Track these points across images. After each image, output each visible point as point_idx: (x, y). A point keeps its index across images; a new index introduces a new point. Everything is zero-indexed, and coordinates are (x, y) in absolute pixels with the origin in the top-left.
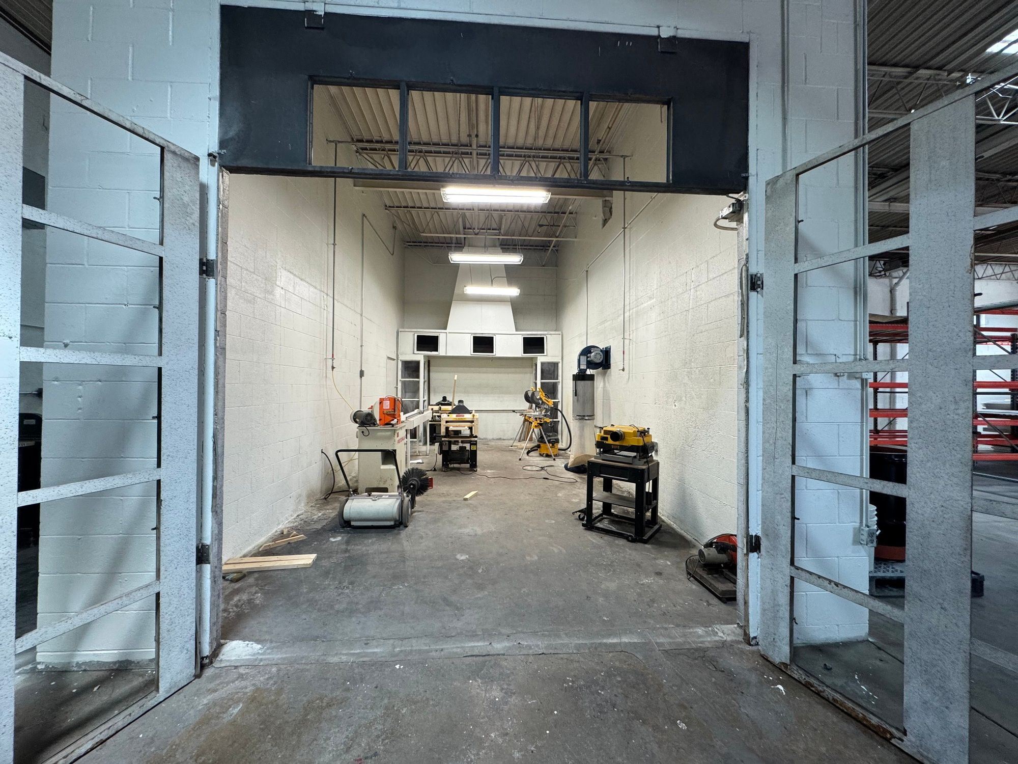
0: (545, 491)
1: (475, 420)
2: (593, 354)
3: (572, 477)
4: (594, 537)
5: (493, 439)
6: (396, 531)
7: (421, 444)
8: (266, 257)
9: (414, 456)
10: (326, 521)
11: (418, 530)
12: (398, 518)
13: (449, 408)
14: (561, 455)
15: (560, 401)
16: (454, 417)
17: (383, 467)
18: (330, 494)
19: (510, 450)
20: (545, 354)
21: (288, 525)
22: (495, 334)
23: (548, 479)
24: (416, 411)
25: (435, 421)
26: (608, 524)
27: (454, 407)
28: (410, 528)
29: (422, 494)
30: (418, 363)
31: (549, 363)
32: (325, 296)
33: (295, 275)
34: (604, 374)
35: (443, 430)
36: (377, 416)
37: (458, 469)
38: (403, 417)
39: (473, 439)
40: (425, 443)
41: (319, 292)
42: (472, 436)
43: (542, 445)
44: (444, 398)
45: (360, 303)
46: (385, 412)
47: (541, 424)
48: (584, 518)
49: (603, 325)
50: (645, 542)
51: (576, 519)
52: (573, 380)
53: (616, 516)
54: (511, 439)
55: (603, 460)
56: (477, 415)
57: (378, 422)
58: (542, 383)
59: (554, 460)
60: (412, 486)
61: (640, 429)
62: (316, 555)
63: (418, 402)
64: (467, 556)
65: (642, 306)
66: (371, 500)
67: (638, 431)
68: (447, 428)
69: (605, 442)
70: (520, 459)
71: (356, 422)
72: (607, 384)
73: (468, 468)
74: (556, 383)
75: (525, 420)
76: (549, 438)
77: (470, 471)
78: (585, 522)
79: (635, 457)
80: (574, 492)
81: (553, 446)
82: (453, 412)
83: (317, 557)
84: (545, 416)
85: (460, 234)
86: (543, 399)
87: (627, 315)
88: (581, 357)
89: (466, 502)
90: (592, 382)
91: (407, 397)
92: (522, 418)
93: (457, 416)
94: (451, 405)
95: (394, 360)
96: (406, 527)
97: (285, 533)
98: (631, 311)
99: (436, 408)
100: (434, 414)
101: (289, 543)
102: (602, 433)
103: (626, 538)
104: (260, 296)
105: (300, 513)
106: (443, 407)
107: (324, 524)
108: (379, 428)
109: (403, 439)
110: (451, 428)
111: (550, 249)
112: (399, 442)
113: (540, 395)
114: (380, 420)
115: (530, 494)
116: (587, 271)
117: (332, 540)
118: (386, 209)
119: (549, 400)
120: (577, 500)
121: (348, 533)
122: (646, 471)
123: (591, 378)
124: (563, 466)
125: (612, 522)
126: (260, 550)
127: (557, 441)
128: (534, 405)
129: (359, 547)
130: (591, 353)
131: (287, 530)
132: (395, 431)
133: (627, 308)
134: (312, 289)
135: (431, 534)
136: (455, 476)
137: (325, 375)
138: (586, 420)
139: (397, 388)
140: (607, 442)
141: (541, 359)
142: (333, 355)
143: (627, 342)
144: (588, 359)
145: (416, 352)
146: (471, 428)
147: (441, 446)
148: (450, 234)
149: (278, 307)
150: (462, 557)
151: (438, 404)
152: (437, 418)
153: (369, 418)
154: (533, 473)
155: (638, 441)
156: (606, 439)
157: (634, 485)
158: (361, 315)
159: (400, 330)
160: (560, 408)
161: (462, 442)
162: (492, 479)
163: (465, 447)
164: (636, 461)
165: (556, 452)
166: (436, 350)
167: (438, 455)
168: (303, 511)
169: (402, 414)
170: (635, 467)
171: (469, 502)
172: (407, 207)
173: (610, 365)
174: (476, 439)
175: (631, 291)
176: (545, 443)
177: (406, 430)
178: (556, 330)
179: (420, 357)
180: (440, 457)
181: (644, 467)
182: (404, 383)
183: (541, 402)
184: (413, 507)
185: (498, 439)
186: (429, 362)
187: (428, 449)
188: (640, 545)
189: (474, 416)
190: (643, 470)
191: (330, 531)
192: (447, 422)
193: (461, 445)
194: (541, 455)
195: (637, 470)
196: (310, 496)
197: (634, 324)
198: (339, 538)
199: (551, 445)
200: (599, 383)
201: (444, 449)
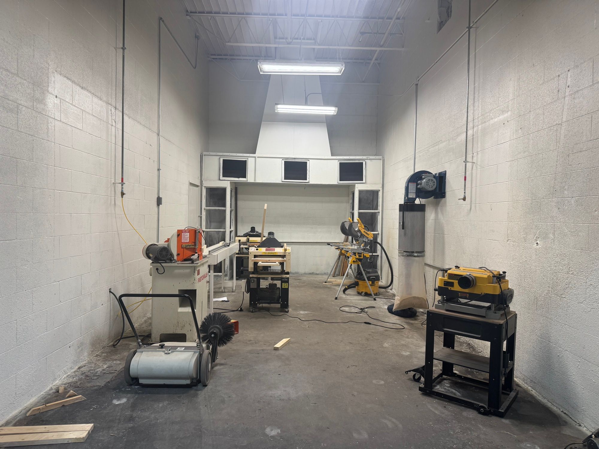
0: (368, 340)
1: (287, 254)
2: (424, 180)
3: (398, 322)
4: (436, 405)
5: (305, 274)
6: (192, 392)
7: (227, 278)
8: (34, 56)
9: (218, 292)
10: (111, 376)
11: (219, 391)
12: (195, 376)
13: (258, 239)
14: (381, 294)
15: (380, 233)
16: (263, 250)
17: (181, 310)
18: (119, 340)
19: (323, 286)
20: (364, 181)
21: (66, 381)
22: (308, 159)
23: (370, 324)
24: (221, 244)
25: (243, 253)
26: (451, 387)
27: (264, 239)
28: (209, 387)
29: (226, 343)
30: (224, 190)
31: (367, 191)
32: (113, 110)
33: (73, 82)
34: (436, 205)
35: (251, 266)
36: (174, 250)
37: (268, 309)
38: (206, 251)
39: (284, 276)
40: (231, 278)
41: (104, 104)
42: (283, 272)
43: (361, 282)
44: (253, 229)
45: (156, 120)
46: (184, 245)
47: (360, 260)
48: (419, 378)
49: (437, 147)
50: (501, 415)
51: (410, 379)
52: (400, 210)
53: (459, 377)
54: (325, 274)
55: (447, 310)
56: (289, 249)
57: (175, 257)
58: (360, 214)
59: (375, 299)
60: (213, 335)
61: (495, 273)
62: (93, 424)
63: (224, 233)
64: (279, 431)
65: (492, 122)
66: (163, 353)
67: (494, 276)
68: (256, 264)
69: (449, 288)
70: (336, 298)
71: (149, 258)
72: (440, 215)
73: (278, 308)
74: (375, 213)
75: (341, 254)
76: (368, 275)
77: (281, 311)
78: (422, 386)
79: (489, 308)
80: (403, 342)
81: (373, 284)
82: (262, 245)
83: (94, 427)
84: (364, 250)
85: (270, 43)
86: (363, 231)
87: (470, 132)
88: (410, 184)
89: (277, 353)
90: (422, 213)
91: (212, 227)
92: (338, 252)
93: (266, 250)
94: (260, 237)
95: (197, 186)
96: (205, 386)
97: (60, 392)
98: (475, 129)
99: (244, 239)
100: (242, 246)
101: (63, 406)
102: (446, 278)
103: (478, 409)
104: (26, 104)
105: (82, 364)
106: (252, 239)
107: (108, 380)
108: (176, 264)
109: (204, 277)
110: (260, 264)
111: (372, 62)
112: (200, 280)
113: (359, 227)
114: (178, 255)
115: (351, 343)
116: (417, 85)
117: (116, 402)
118: (187, 15)
119: (368, 232)
120: (408, 353)
121: (136, 393)
122: (504, 326)
123: (422, 208)
124: (386, 307)
125: (455, 384)
126: (28, 415)
127: (377, 278)
128: (350, 238)
129: (147, 414)
130: (421, 179)
131: (63, 388)
132: (195, 268)
133: (470, 125)
134: (96, 100)
135: (234, 396)
136: (264, 318)
137: (113, 202)
138: (415, 256)
139: (201, 217)
140: (452, 289)
141: (359, 187)
142: (122, 179)
143: (469, 165)
144: (419, 186)
145: (221, 178)
146: (282, 264)
147: (248, 283)
148: (259, 43)
149: (50, 120)
150: (273, 432)
151: (245, 235)
152: (245, 250)
153: (164, 253)
154: (352, 315)
155: (493, 289)
156: (452, 284)
157: (488, 344)
158: (158, 135)
159: (204, 153)
160: (379, 240)
161: (272, 279)
162: (305, 323)
163: (276, 285)
164: (491, 313)
165: (377, 290)
166: (245, 177)
167: (245, 293)
168: (86, 362)
169: (204, 247)
170: (491, 321)
171: (281, 352)
172: (211, 13)
173: (445, 193)
174: (288, 276)
175: (476, 104)
176: (364, 280)
177: (209, 266)
178: (376, 155)
179: (226, 183)
180: (247, 296)
181: (502, 322)
182: (209, 212)
183: (359, 235)
184: (213, 360)
185: (310, 274)
186: (236, 189)
187: (235, 285)
188: (494, 420)
189: (286, 250)
190: (501, 325)
191: (114, 389)
192: (255, 256)
193: (271, 282)
194: (359, 294)
195: (493, 325)
196: (95, 343)
197: (479, 144)
198: (124, 400)
199: (371, 282)
200: (430, 215)
201: (252, 287)
